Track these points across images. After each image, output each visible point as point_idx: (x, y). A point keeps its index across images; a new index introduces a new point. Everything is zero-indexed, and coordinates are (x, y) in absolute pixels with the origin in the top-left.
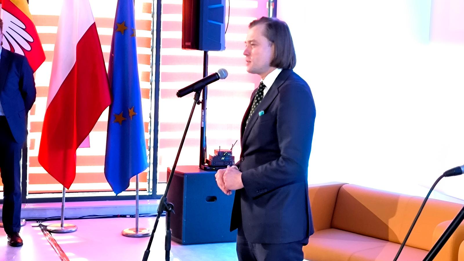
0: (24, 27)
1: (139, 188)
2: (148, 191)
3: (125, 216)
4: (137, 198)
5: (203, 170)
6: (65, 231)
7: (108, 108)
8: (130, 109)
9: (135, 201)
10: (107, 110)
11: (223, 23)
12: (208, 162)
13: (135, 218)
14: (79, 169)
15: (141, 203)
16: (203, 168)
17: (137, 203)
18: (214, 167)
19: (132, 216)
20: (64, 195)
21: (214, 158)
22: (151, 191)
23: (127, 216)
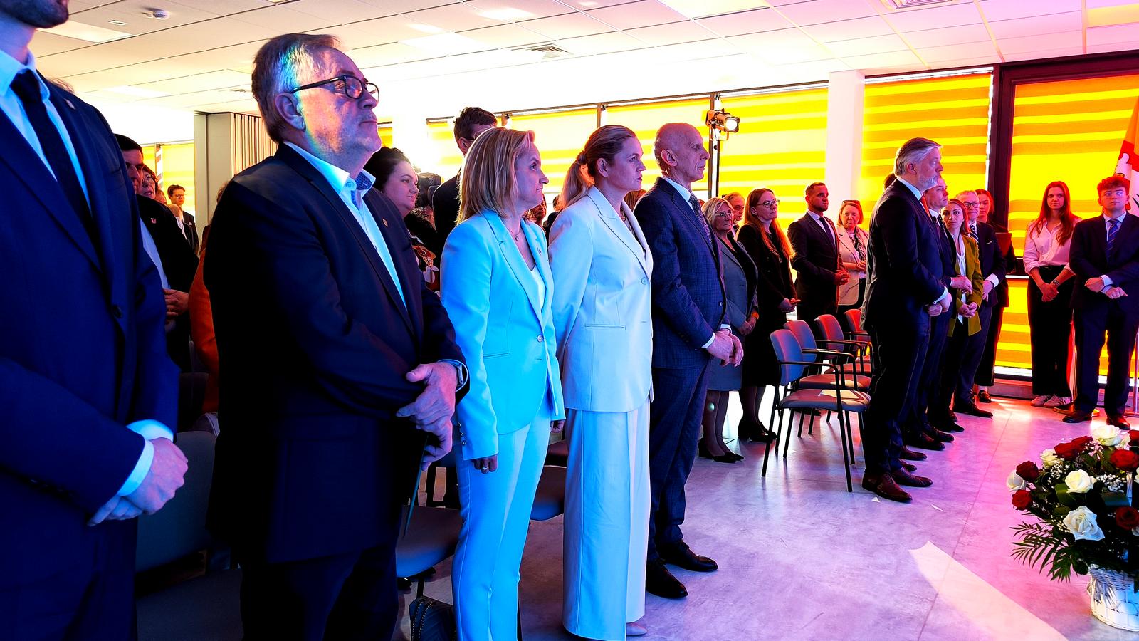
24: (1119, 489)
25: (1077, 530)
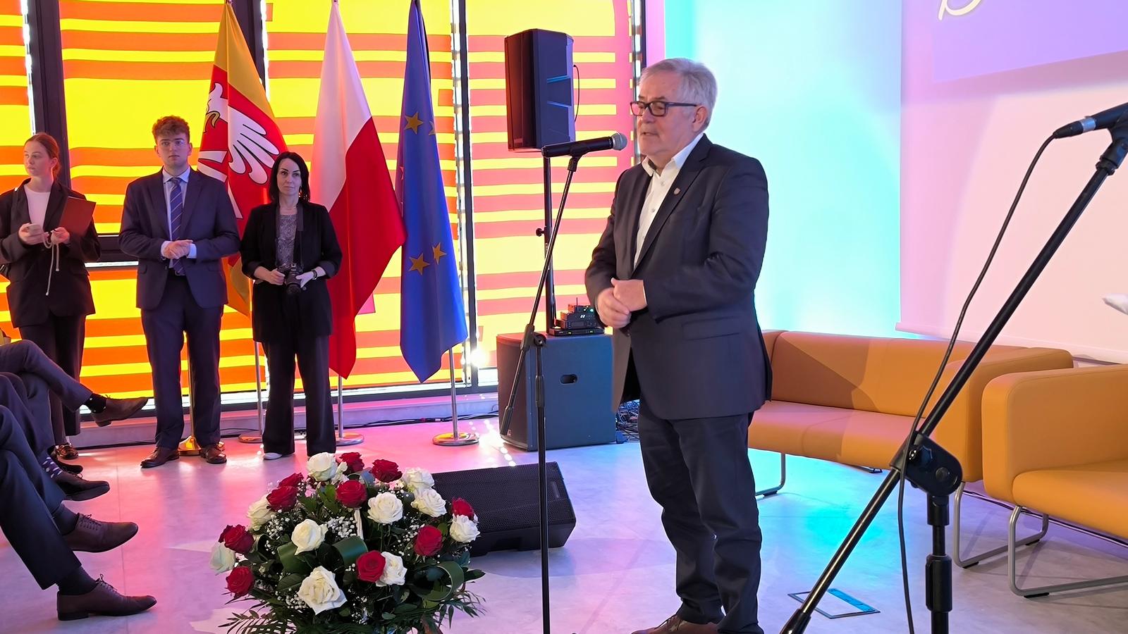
0: (265, 133)
1: (456, 376)
2: (464, 382)
3: (432, 420)
4: (454, 392)
5: (552, 335)
6: (346, 443)
7: (400, 248)
8: (435, 247)
9: (451, 397)
10: (399, 251)
11: (571, 105)
12: (559, 323)
13: (452, 422)
14: (361, 353)
15: (459, 399)
16: (554, 334)
17: (453, 400)
18: (570, 330)
19: (444, 420)
20: (340, 393)
21: (569, 316)
22: (469, 381)
23: (436, 420)
24: (350, 533)
25: (315, 600)
